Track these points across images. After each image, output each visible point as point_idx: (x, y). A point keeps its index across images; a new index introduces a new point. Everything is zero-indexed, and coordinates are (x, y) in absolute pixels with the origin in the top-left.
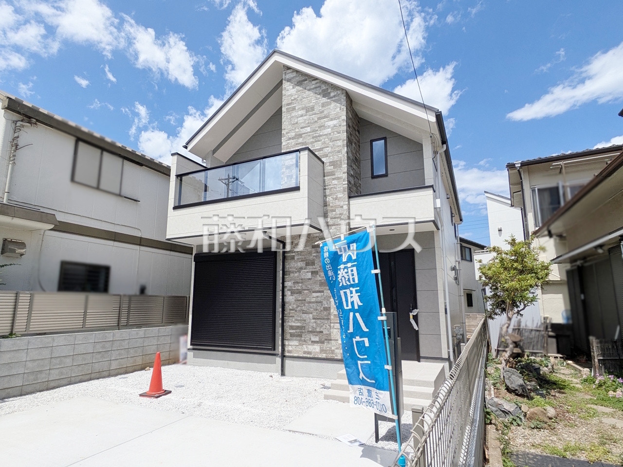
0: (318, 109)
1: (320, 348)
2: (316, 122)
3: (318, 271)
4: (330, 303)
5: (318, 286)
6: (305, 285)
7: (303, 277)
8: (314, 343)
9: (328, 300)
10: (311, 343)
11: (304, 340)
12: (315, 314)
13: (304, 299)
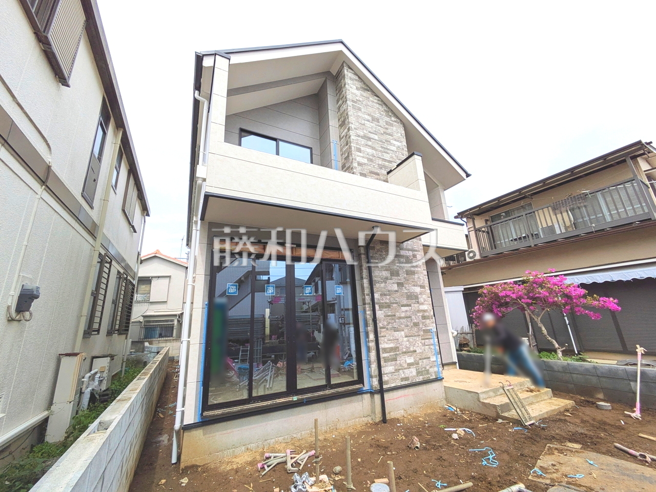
0: (382, 123)
1: (416, 370)
2: (382, 134)
3: (403, 283)
4: (418, 317)
5: (405, 299)
6: (393, 298)
7: (390, 289)
8: (410, 365)
9: (416, 315)
10: (408, 365)
11: (400, 364)
12: (406, 331)
13: (394, 314)
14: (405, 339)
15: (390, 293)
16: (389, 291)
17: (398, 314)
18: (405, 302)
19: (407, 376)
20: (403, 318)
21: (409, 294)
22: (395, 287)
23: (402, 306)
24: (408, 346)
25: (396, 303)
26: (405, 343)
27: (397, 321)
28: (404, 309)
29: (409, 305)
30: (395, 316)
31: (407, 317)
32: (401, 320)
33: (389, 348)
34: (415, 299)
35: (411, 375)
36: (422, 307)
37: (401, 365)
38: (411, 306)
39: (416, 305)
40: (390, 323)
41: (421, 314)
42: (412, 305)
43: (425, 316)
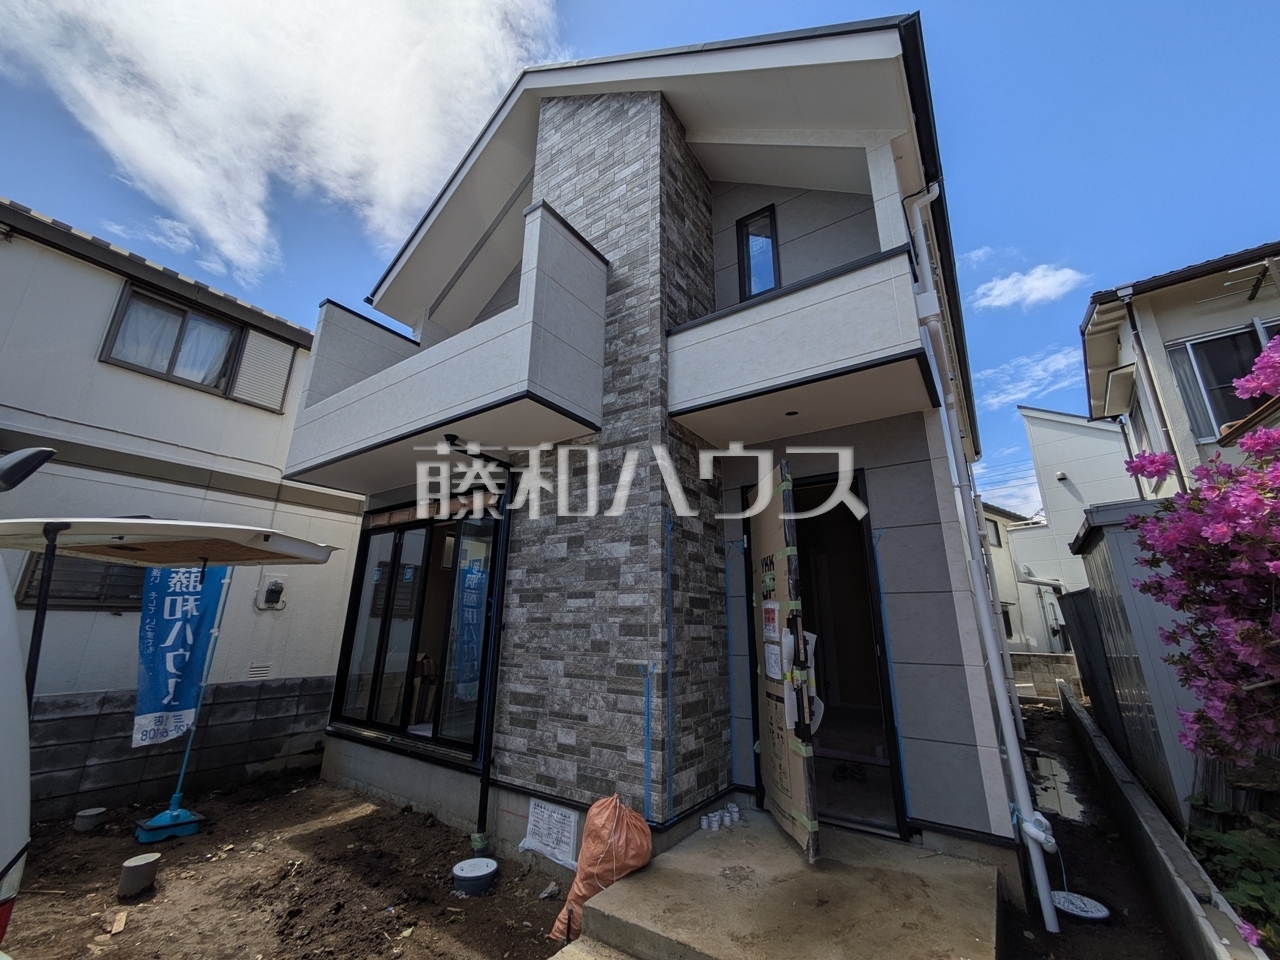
1: (579, 769)
3: (582, 537)
4: (609, 627)
5: (582, 578)
6: (551, 576)
7: (548, 555)
8: (564, 749)
9: (604, 620)
10: (558, 748)
11: (542, 739)
12: (570, 660)
13: (547, 615)
14: (564, 681)
15: (548, 565)
16: (546, 561)
17: (556, 617)
18: (579, 586)
19: (553, 774)
20: (568, 627)
21: (593, 564)
22: (562, 550)
23: (570, 597)
24: (567, 699)
25: (557, 590)
26: (562, 691)
27: (552, 632)
28: (573, 603)
29: (591, 595)
30: (549, 620)
31: (577, 626)
32: (561, 632)
33: (524, 694)
34: (610, 576)
35: (561, 776)
36: (626, 600)
37: (542, 742)
38: (593, 597)
39: (608, 594)
40: (534, 636)
41: (617, 620)
42: (598, 594)
43: (630, 626)
